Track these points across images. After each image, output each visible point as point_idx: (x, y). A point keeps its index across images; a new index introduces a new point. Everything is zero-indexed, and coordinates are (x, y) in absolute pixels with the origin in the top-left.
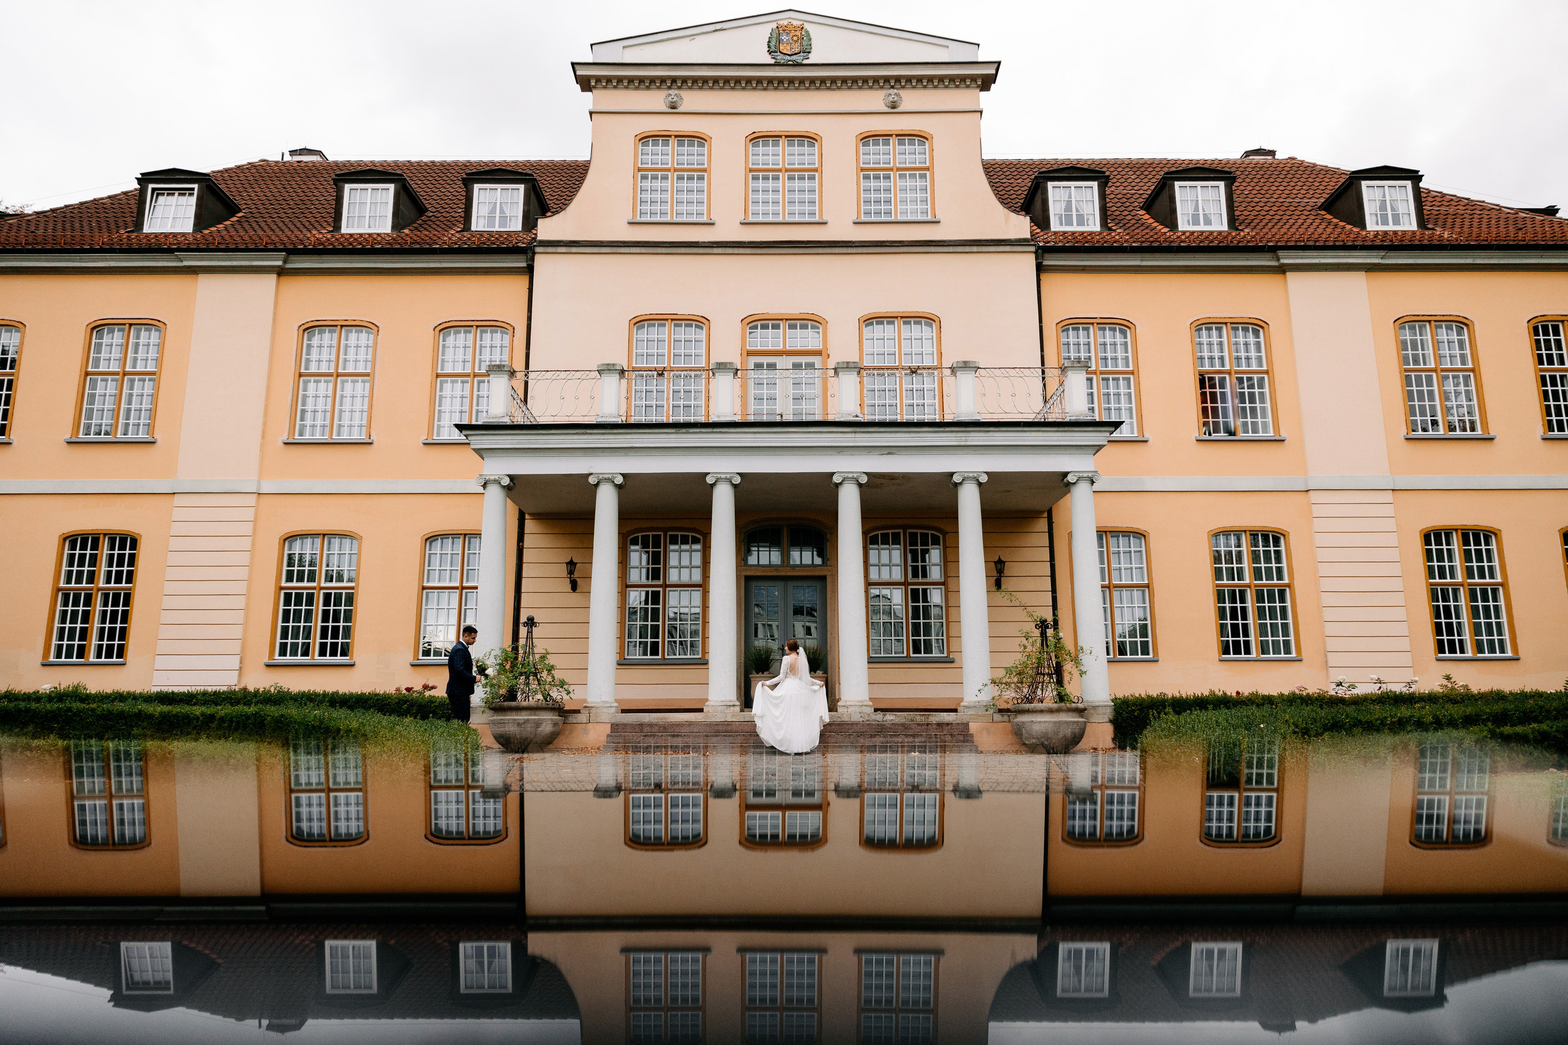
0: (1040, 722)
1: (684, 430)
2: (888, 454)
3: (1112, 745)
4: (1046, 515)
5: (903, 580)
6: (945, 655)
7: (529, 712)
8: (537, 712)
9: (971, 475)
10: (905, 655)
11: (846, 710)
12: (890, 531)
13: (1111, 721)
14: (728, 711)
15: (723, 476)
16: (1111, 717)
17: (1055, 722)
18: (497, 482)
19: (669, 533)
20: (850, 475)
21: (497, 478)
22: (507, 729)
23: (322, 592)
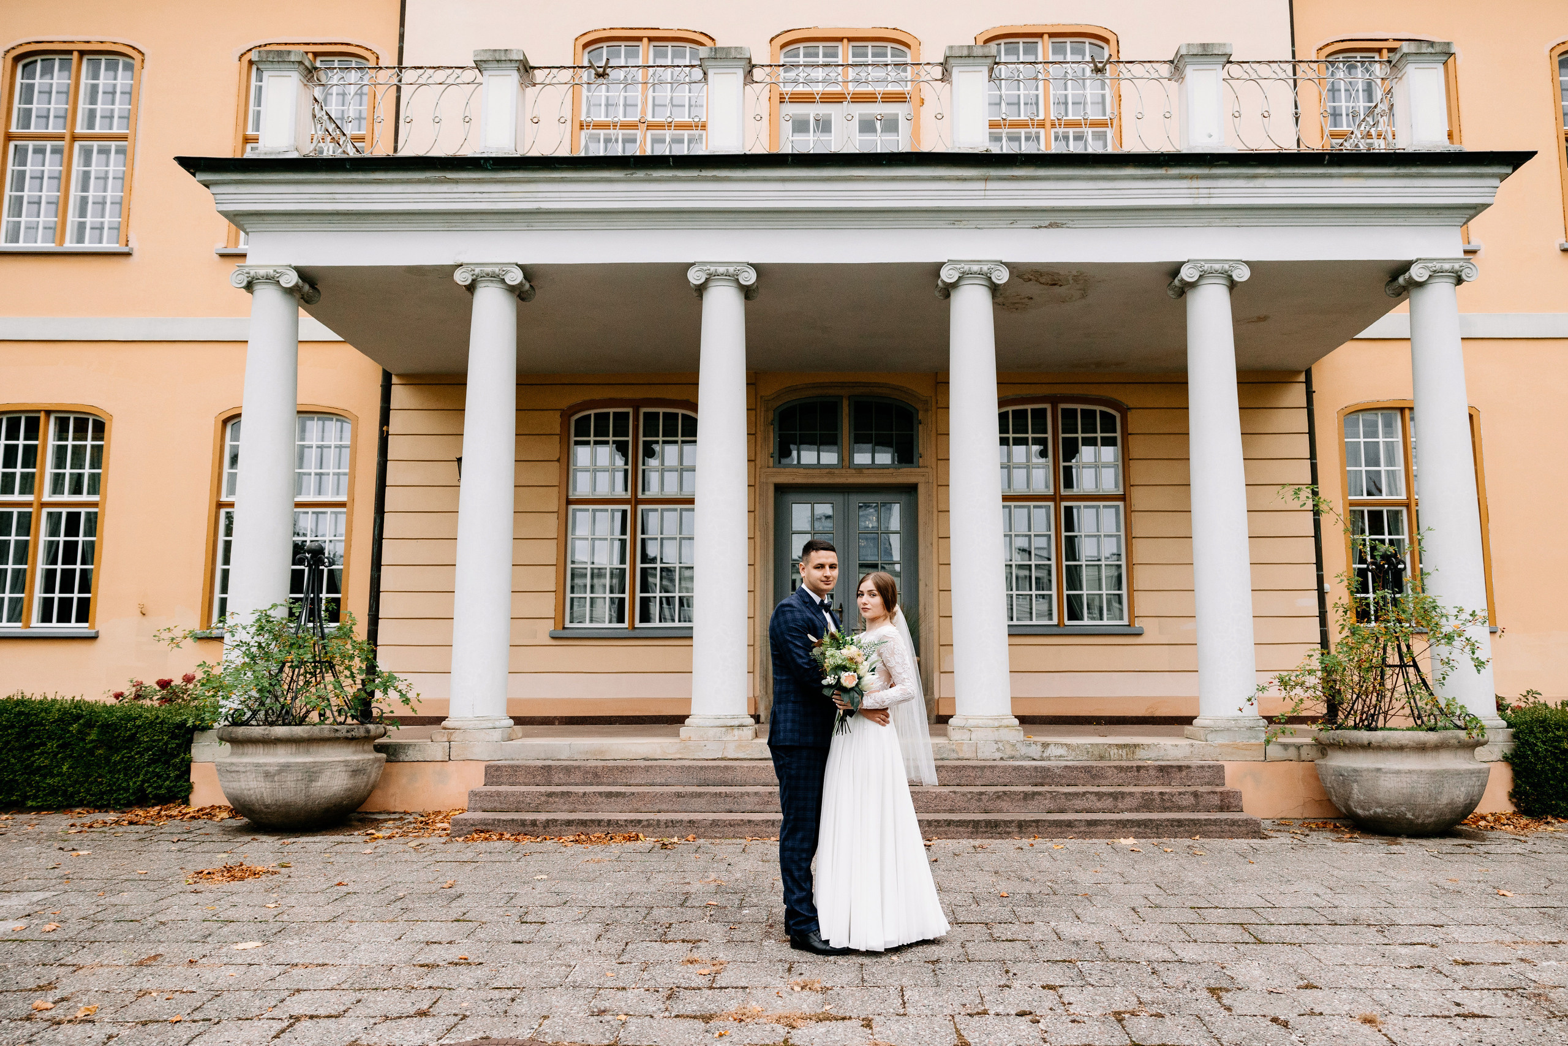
0: (1398, 772)
1: (641, 174)
2: (1051, 226)
3: (1508, 808)
4: (1302, 378)
5: (1051, 492)
6: (1125, 622)
7: (293, 748)
8: (313, 748)
9: (1217, 266)
10: (1055, 621)
11: (966, 736)
12: (1029, 407)
13: (1506, 759)
14: (729, 737)
15: (721, 270)
16: (1506, 751)
17: (1433, 774)
18: (272, 280)
19: (643, 410)
20: (975, 268)
21: (271, 272)
22: (243, 785)
23: (45, 511)
